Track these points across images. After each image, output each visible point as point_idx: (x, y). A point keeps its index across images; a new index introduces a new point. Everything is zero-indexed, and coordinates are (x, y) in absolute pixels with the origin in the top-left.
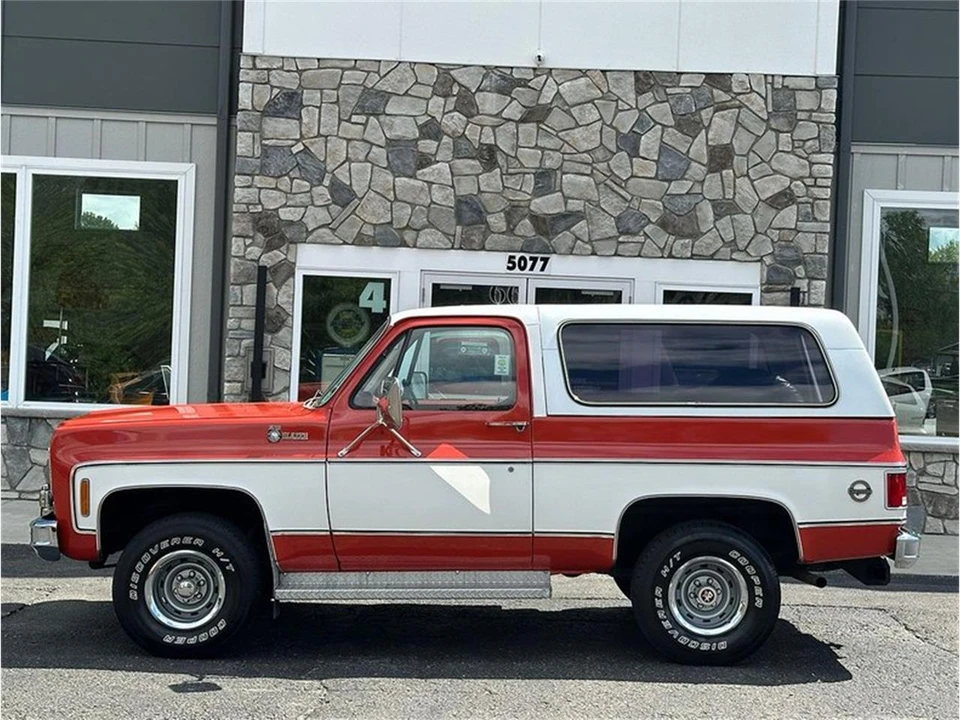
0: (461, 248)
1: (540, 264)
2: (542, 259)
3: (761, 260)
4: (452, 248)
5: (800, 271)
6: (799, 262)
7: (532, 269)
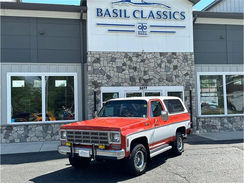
0: (131, 86)
1: (145, 88)
2: (146, 87)
3: (184, 85)
4: (130, 86)
5: (190, 87)
6: (190, 85)
7: (144, 89)
